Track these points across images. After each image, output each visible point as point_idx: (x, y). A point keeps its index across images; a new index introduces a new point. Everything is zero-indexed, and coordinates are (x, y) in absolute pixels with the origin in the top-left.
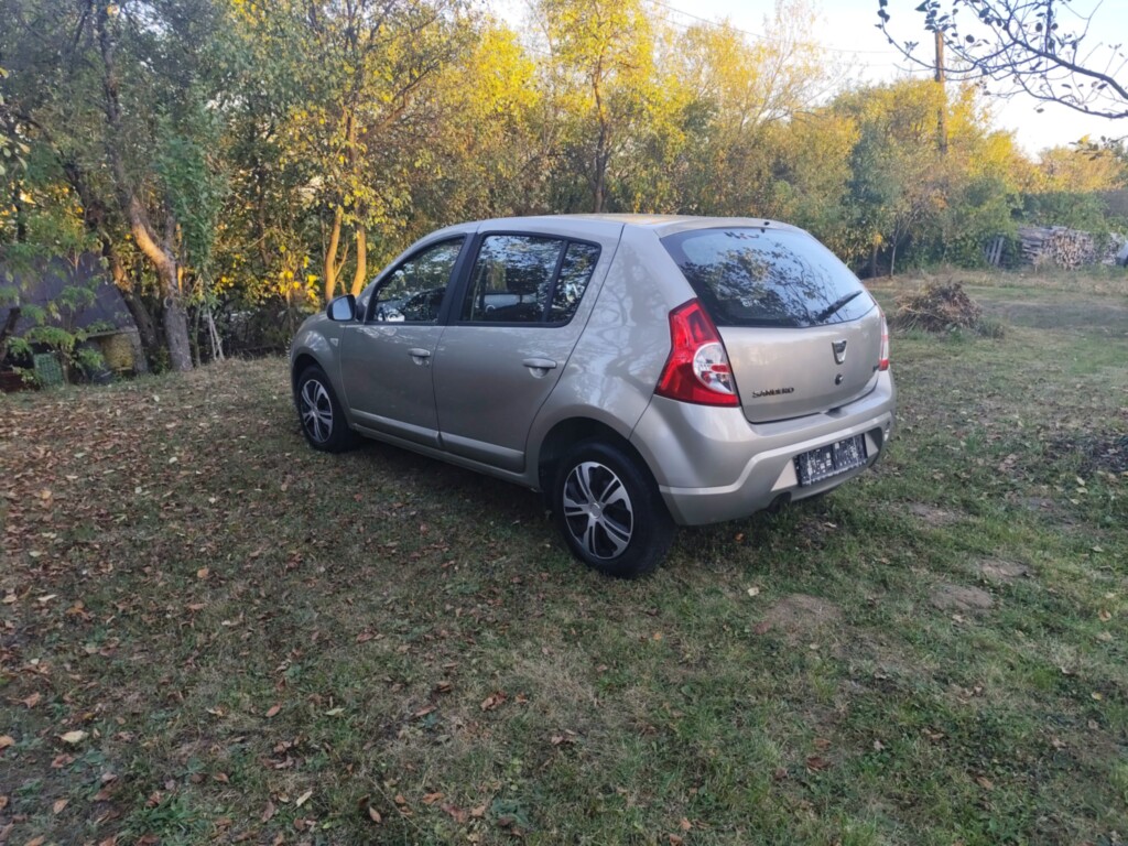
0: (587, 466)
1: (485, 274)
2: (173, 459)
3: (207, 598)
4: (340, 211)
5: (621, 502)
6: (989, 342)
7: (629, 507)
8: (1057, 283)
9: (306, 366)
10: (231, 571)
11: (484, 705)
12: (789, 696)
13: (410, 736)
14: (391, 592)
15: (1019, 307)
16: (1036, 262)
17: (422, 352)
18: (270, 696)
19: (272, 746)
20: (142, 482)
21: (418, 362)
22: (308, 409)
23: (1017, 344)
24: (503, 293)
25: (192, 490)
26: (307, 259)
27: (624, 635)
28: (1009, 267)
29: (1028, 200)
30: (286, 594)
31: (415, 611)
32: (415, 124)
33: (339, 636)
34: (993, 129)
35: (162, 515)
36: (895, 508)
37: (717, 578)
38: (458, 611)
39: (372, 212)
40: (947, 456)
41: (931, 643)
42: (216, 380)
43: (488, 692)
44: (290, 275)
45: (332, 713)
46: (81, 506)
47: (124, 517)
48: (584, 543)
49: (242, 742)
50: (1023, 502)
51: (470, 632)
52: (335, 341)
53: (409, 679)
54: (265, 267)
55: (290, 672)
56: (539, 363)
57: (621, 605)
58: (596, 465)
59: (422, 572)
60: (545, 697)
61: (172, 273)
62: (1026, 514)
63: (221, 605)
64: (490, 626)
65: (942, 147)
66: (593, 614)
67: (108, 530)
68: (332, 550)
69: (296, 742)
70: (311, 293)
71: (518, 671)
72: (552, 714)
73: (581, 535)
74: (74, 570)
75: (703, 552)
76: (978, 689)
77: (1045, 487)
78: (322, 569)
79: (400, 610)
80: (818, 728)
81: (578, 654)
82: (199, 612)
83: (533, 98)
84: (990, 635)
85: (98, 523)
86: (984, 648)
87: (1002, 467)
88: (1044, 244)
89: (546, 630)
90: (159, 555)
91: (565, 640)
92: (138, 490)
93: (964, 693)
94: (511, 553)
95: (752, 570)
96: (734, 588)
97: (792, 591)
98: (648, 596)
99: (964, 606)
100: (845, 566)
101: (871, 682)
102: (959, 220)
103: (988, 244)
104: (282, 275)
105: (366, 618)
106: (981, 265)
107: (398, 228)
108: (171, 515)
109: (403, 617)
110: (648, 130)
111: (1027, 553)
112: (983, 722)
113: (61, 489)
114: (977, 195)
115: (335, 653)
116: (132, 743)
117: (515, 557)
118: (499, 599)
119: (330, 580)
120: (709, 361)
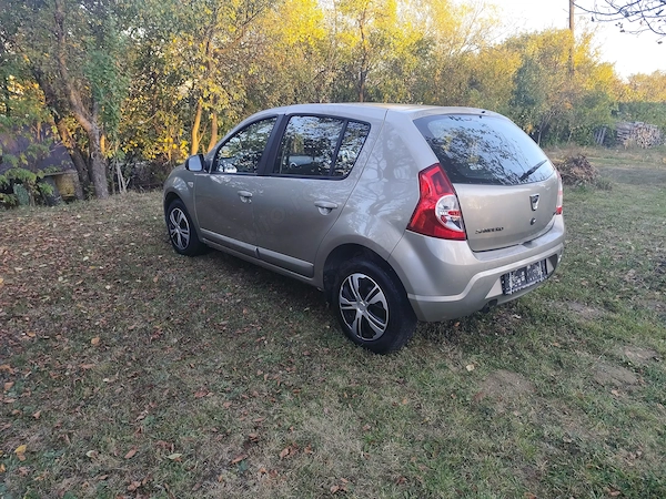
0: (357, 276)
1: (290, 142)
2: (86, 258)
3: (95, 360)
4: (201, 101)
5: (380, 303)
6: (602, 192)
7: (385, 306)
8: (638, 157)
9: (173, 200)
10: (114, 340)
11: (281, 455)
12: (502, 454)
13: (227, 480)
14: (221, 359)
15: (618, 171)
16: (626, 143)
17: (247, 193)
18: (130, 441)
19: (127, 484)
20: (64, 273)
21: (244, 201)
22: (175, 227)
23: (621, 194)
24: (301, 155)
25: (95, 280)
26: (182, 130)
27: (381, 399)
28: (608, 146)
29: (621, 106)
30: (149, 358)
31: (235, 375)
32: (249, 47)
33: (183, 393)
34: (601, 62)
35: (74, 297)
36: (560, 305)
37: (445, 356)
38: (266, 376)
39: (221, 101)
40: (589, 269)
41: (599, 414)
42: (120, 205)
43: (285, 443)
44: (171, 140)
45: (172, 457)
46: (22, 289)
47: (48, 298)
48: (353, 328)
49: (106, 479)
50: (645, 303)
51: (273, 393)
52: (191, 184)
53: (229, 431)
54: (156, 135)
55: (146, 422)
56: (326, 204)
57: (378, 375)
58: (363, 276)
59: (242, 345)
60: (325, 450)
61: (97, 137)
62: (647, 312)
63: (104, 366)
64: (288, 388)
65: (571, 71)
66: (359, 381)
67: (37, 307)
68: (184, 326)
69: (144, 482)
70: (184, 152)
71: (306, 427)
72: (331, 464)
73: (351, 324)
74: (10, 336)
75: (434, 335)
76: (639, 453)
77: (658, 293)
78: (176, 341)
79: (226, 374)
80: (527, 483)
81: (349, 414)
82: (89, 370)
83: (323, 33)
84: (640, 407)
85: (30, 302)
86: (639, 418)
87: (627, 278)
88: (631, 132)
89: (327, 394)
90: (68, 326)
91: (340, 402)
92: (60, 279)
93: (629, 456)
94: (303, 331)
95: (468, 350)
96: (456, 365)
97: (497, 368)
98: (397, 369)
99: (618, 383)
100: (530, 348)
101: (561, 444)
102: (579, 116)
103: (596, 131)
104: (166, 140)
105: (202, 379)
106: (592, 144)
107: (238, 112)
108: (80, 297)
109: (227, 379)
110: (393, 56)
111: (654, 342)
112: (648, 482)
113: (10, 276)
114: (591, 101)
115: (179, 406)
116: (28, 478)
117: (306, 334)
118: (294, 367)
119: (180, 348)
120: (446, 207)
